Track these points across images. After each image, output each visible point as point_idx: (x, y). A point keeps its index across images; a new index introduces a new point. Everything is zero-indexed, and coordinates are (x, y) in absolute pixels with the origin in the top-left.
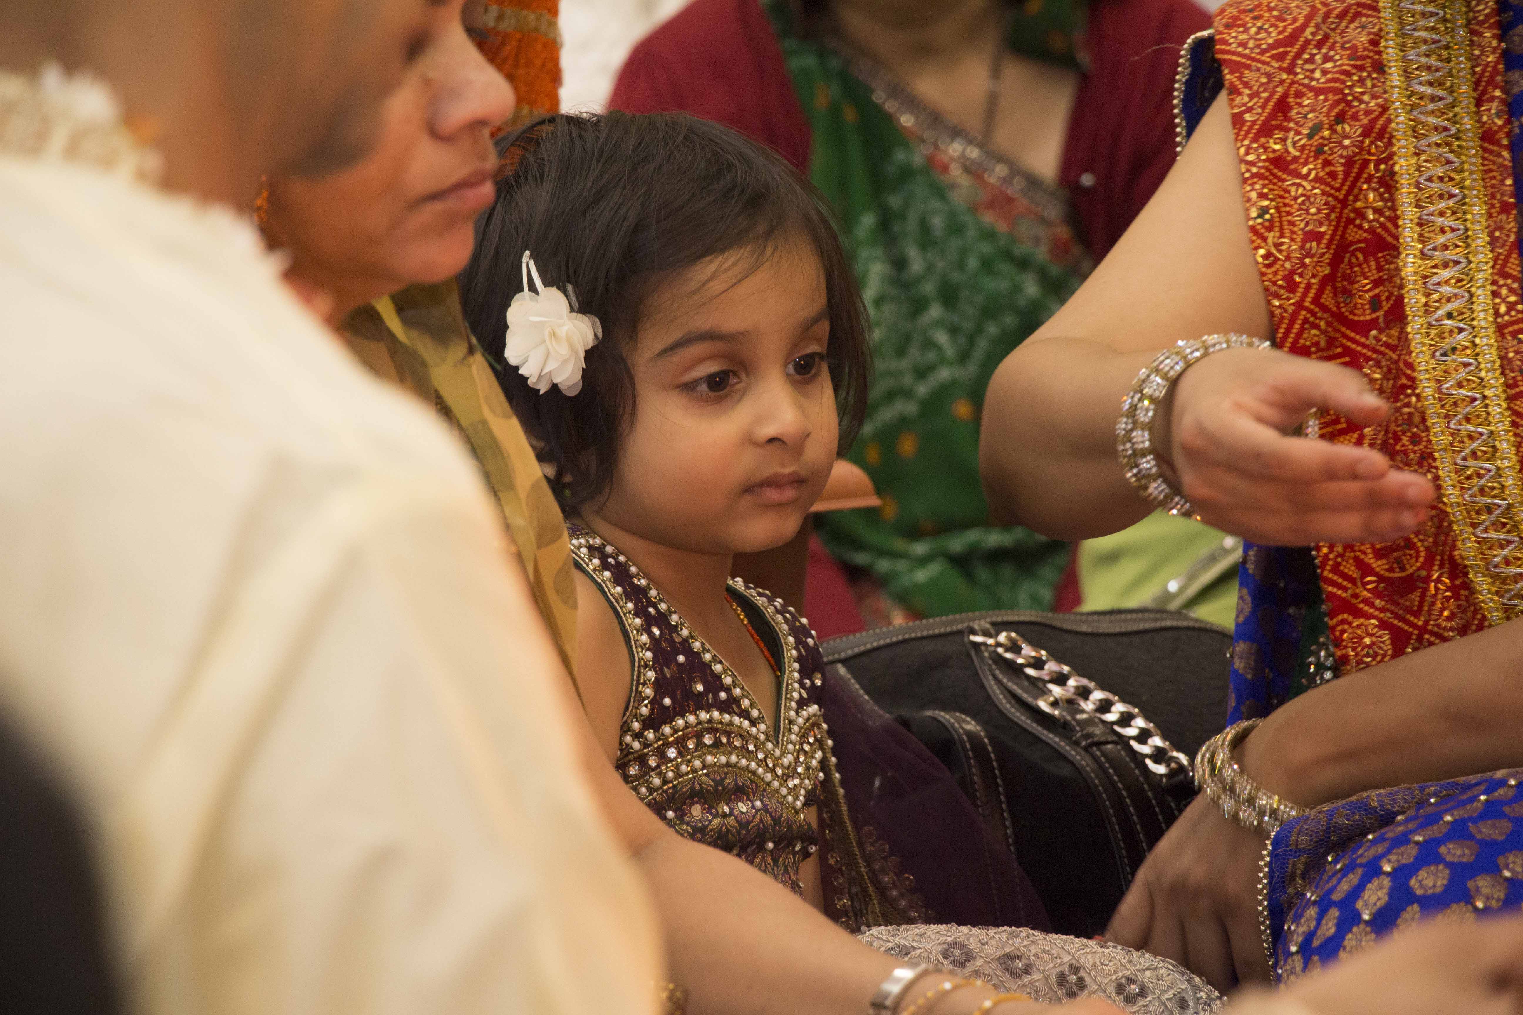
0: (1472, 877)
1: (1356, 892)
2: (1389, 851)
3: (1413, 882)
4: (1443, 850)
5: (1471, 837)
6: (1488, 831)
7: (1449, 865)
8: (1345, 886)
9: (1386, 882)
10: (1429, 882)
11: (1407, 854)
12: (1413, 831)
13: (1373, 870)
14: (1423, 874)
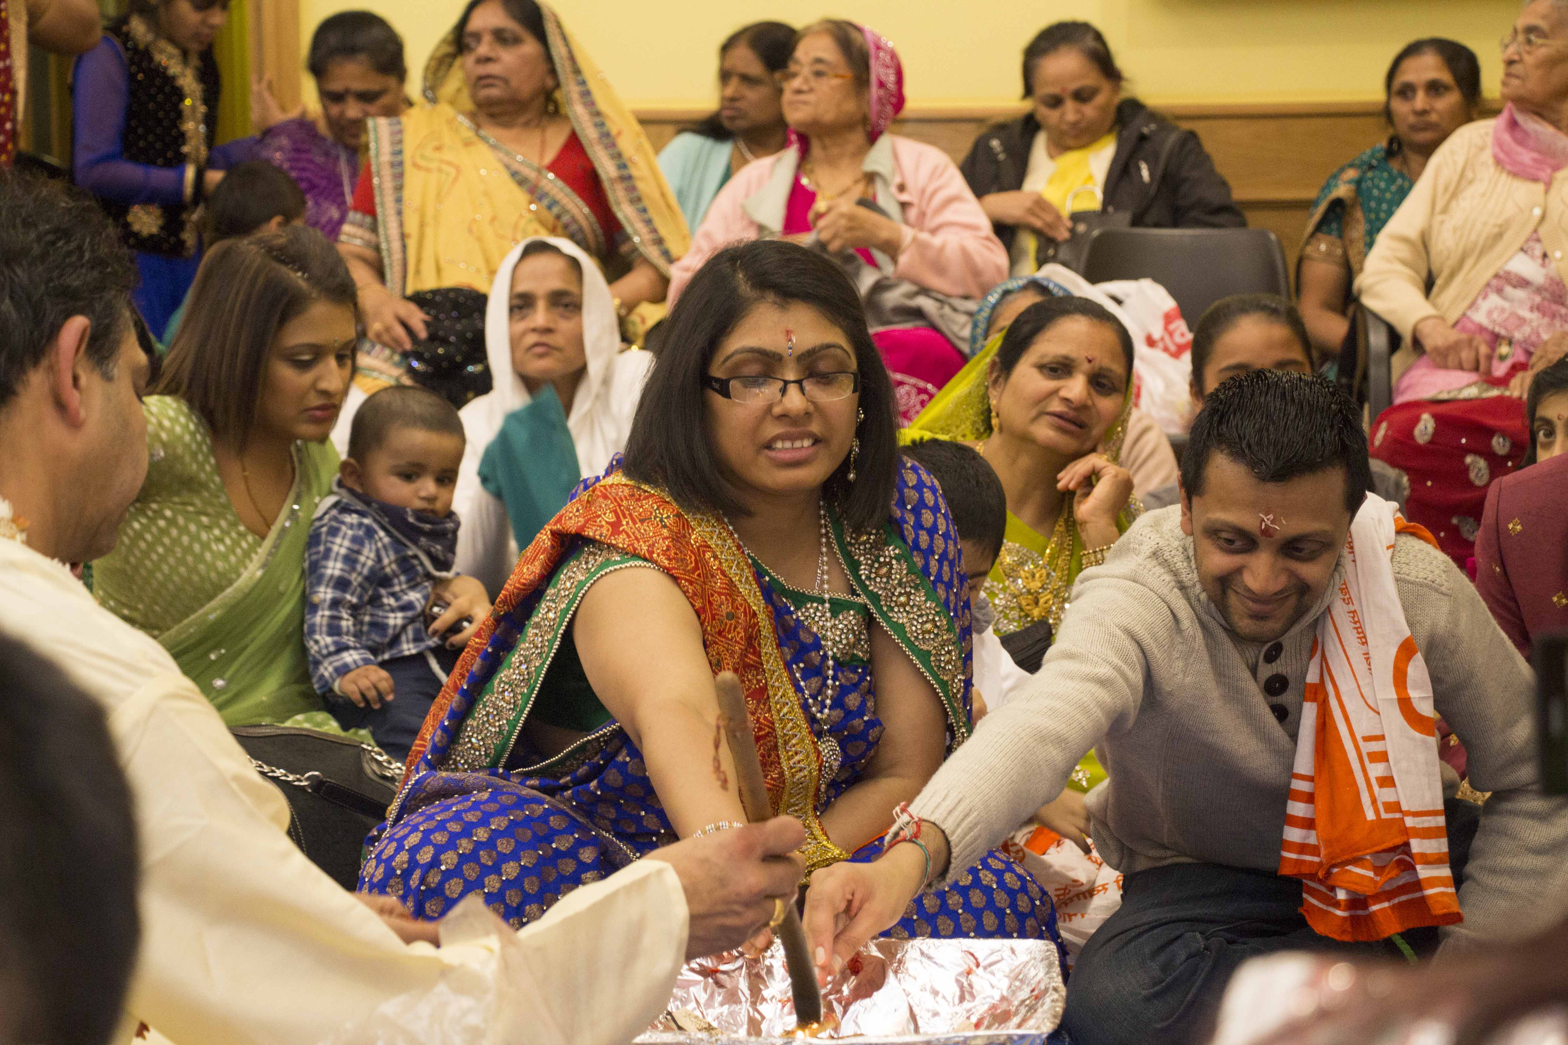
0: (460, 838)
1: (406, 837)
2: (424, 821)
3: (432, 837)
4: (448, 825)
5: (462, 819)
6: (471, 817)
7: (450, 833)
8: (401, 833)
9: (420, 835)
10: (439, 838)
11: (432, 824)
12: (437, 813)
13: (415, 829)
14: (437, 834)
